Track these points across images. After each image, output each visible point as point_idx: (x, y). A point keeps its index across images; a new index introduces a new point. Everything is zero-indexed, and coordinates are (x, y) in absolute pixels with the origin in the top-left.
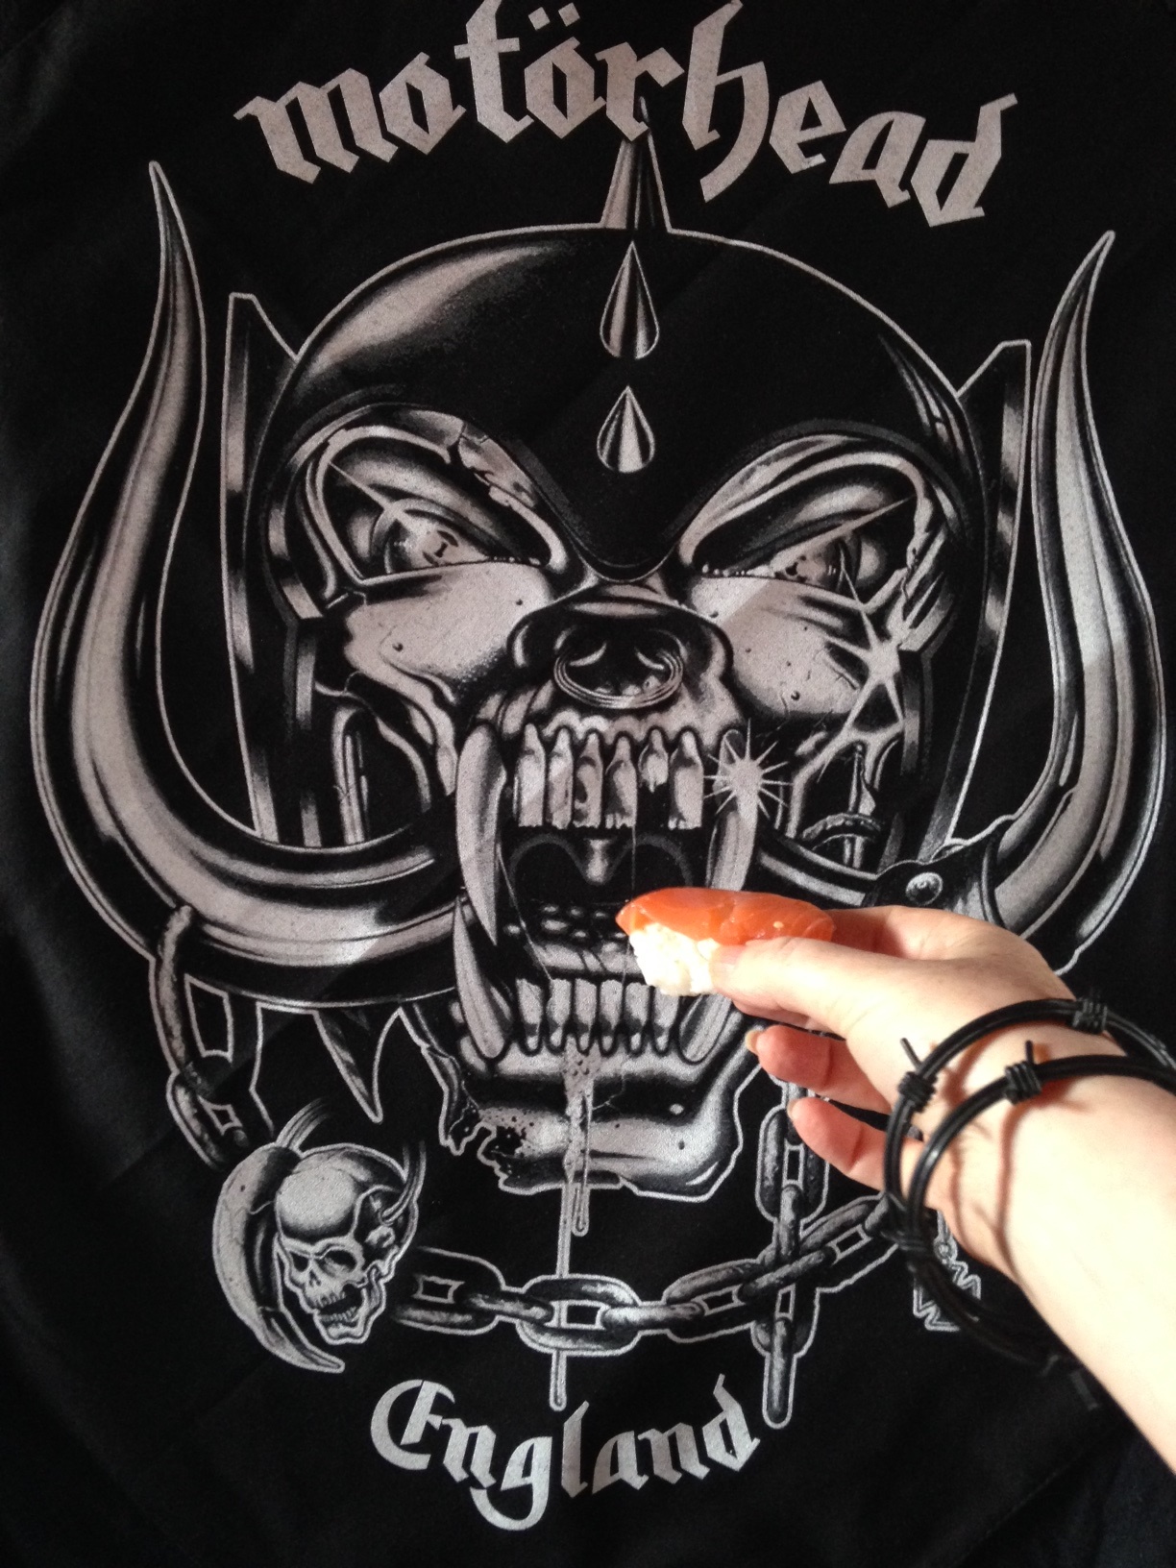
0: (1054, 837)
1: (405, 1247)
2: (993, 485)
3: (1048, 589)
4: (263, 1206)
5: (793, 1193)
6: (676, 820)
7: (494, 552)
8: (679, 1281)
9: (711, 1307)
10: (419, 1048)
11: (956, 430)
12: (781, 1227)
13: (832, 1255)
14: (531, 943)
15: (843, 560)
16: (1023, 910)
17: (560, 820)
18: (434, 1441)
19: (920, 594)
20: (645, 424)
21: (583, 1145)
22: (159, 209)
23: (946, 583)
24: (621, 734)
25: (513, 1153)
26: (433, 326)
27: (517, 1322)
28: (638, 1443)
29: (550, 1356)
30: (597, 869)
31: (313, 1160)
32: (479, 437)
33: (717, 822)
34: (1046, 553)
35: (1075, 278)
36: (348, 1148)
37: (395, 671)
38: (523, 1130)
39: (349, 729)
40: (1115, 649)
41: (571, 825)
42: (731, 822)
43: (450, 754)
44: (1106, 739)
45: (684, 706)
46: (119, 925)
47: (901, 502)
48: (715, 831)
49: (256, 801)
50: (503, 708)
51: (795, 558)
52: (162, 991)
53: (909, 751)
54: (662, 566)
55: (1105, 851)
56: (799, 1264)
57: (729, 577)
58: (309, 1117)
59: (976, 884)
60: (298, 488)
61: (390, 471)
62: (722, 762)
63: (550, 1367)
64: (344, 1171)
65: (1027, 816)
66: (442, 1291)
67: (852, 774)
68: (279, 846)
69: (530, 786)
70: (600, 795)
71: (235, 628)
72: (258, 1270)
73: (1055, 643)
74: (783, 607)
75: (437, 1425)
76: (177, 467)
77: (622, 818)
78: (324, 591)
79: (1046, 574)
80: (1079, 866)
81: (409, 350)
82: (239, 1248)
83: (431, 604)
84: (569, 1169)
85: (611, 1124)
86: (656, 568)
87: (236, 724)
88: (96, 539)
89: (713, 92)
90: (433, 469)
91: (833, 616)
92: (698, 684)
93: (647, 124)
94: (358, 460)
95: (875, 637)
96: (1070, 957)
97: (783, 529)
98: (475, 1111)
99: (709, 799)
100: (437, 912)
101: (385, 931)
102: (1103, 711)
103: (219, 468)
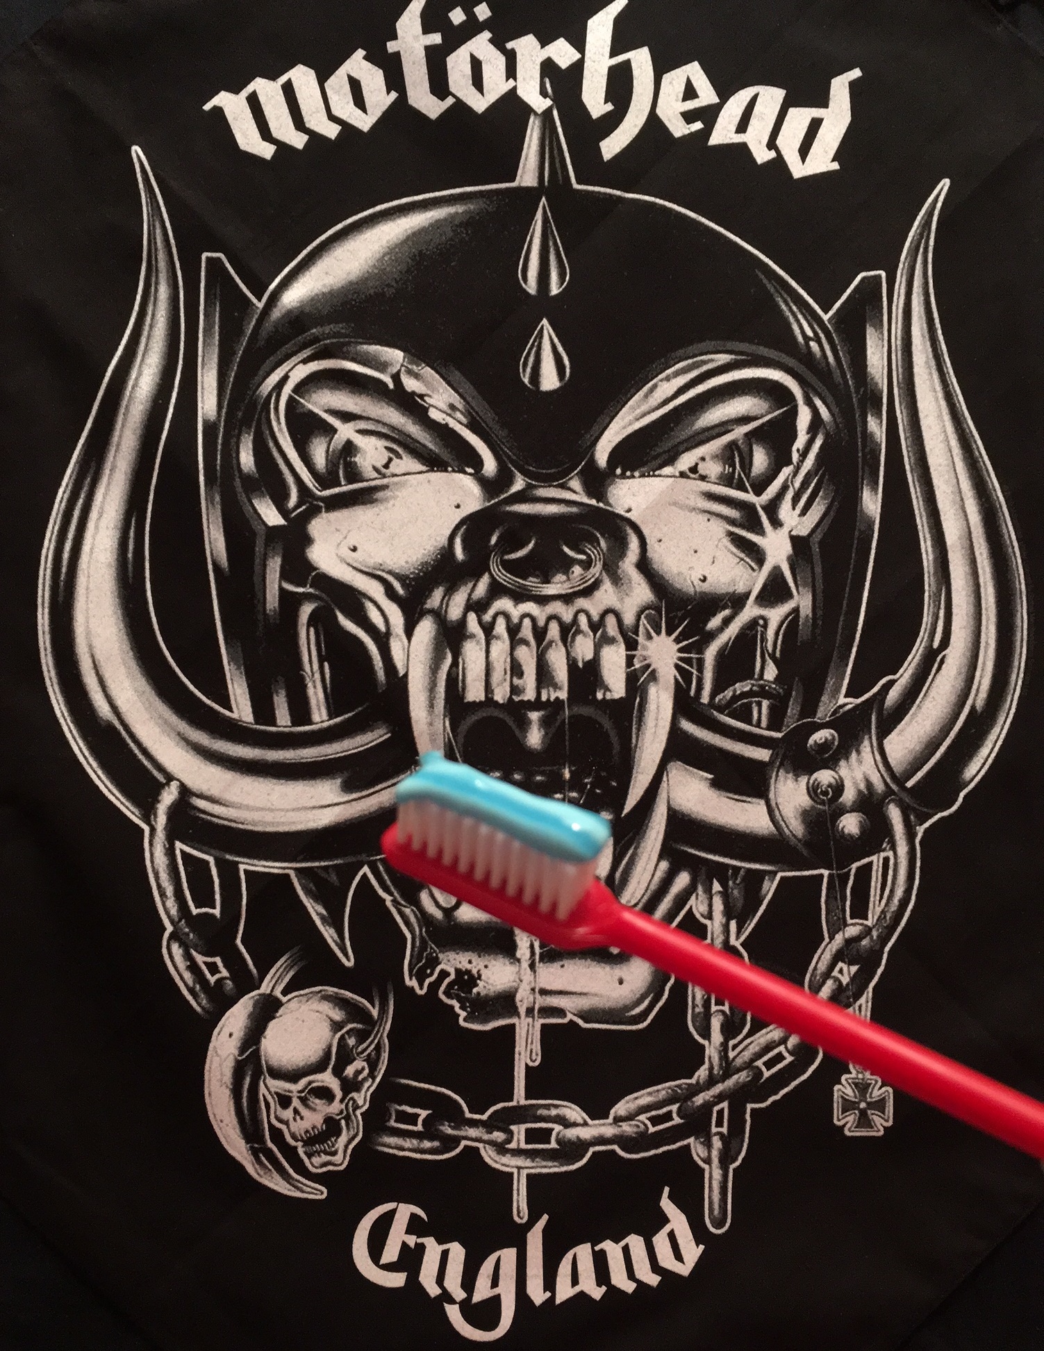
0: (933, 693)
1: (378, 1080)
2: (861, 392)
3: (913, 480)
4: (251, 1050)
5: (721, 1017)
6: (602, 691)
7: (434, 463)
8: (623, 1101)
9: (653, 1126)
10: (384, 900)
11: (826, 347)
12: (712, 1050)
13: (761, 1073)
15: (737, 460)
16: (910, 758)
17: (501, 695)
18: (410, 1260)
19: (805, 486)
20: (560, 349)
21: (533, 985)
22: (141, 186)
23: (826, 477)
24: (551, 618)
25: (471, 992)
26: (376, 274)
27: (480, 1145)
28: (593, 1251)
29: (511, 1174)
30: (535, 738)
31: (293, 1004)
32: (417, 366)
33: (639, 692)
34: (909, 449)
35: (919, 218)
36: (324, 990)
37: (351, 569)
38: (479, 971)
39: (313, 620)
40: (972, 529)
41: (510, 699)
42: (653, 690)
43: (401, 640)
44: (971, 606)
45: (606, 591)
46: (117, 798)
47: (785, 409)
48: (637, 700)
49: (233, 687)
50: (447, 598)
51: (695, 460)
52: (156, 857)
53: (802, 624)
54: (581, 470)
55: (980, 704)
56: (730, 1083)
57: (640, 477)
58: (288, 964)
59: (866, 737)
60: (264, 414)
61: (341, 397)
62: (641, 639)
63: (512, 1184)
64: (321, 1013)
65: (907, 675)
66: (413, 1119)
67: (756, 645)
68: (255, 726)
69: (473, 665)
70: (535, 672)
71: (212, 537)
72: (246, 1112)
73: (923, 526)
74: (687, 502)
75: (412, 1245)
76: (160, 402)
77: (555, 691)
78: (288, 502)
79: (911, 467)
80: (957, 719)
81: (356, 295)
82: (228, 1092)
83: (381, 510)
84: (521, 1006)
85: (557, 965)
86: (576, 472)
87: (215, 620)
88: (93, 464)
89: (606, 72)
90: (379, 394)
91: (732, 508)
92: (616, 573)
93: (551, 100)
94: (314, 389)
95: (769, 525)
96: (956, 800)
97: (682, 435)
98: (434, 955)
99: (631, 671)
100: (395, 780)
101: (350, 798)
102: (966, 582)
103: (196, 401)
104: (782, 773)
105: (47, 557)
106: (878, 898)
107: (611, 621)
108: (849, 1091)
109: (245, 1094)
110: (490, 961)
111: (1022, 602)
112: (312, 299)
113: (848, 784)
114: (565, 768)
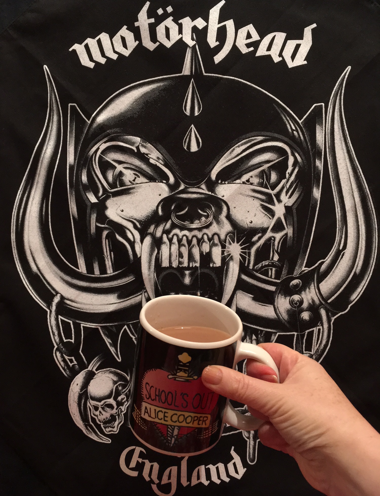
0: (339, 267)
1: (129, 403)
2: (314, 151)
3: (334, 184)
4: (84, 390)
6: (212, 264)
7: (151, 179)
10: (132, 338)
11: (300, 133)
15: (265, 177)
16: (330, 291)
17: (175, 265)
19: (291, 187)
20: (198, 136)
22: (47, 80)
23: (299, 183)
24: (193, 236)
26: (131, 109)
28: (205, 468)
30: (187, 280)
31: (99, 374)
32: (146, 143)
33: (226, 264)
34: (332, 172)
35: (338, 82)
37: (121, 218)
39: (107, 237)
40: (356, 204)
41: (178, 266)
42: (231, 263)
43: (139, 244)
45: (214, 226)
46: (38, 300)
47: (284, 157)
48: (225, 267)
49: (79, 260)
50: (155, 229)
51: (249, 177)
52: (52, 321)
53: (289, 239)
54: (206, 181)
55: (358, 271)
57: (227, 184)
58: (98, 360)
59: (313, 283)
60: (90, 162)
61: (118, 155)
62: (227, 244)
64: (109, 378)
65: (329, 260)
67: (271, 247)
68: (87, 275)
69: (165, 253)
70: (187, 256)
71: (72, 207)
72: (83, 412)
73: (337, 202)
74: (246, 193)
75: (140, 462)
76: (54, 158)
77: (195, 263)
78: (99, 194)
79: (333, 179)
80: (349, 277)
81: (123, 118)
82: (76, 404)
83: (132, 197)
86: (203, 182)
87: (73, 236)
88: (31, 181)
89: (217, 30)
90: (131, 154)
91: (263, 195)
92: (218, 219)
93: (196, 41)
94: (108, 153)
95: (277, 202)
96: (347, 308)
97: (244, 168)
99: (223, 257)
100: (137, 295)
101: (120, 301)
102: (354, 224)
103: (67, 158)
104: (280, 295)
105: (14, 215)
106: (316, 344)
107: (216, 237)
109: (82, 405)
111: (376, 232)
112: (108, 119)
113: (305, 300)
114: (198, 292)
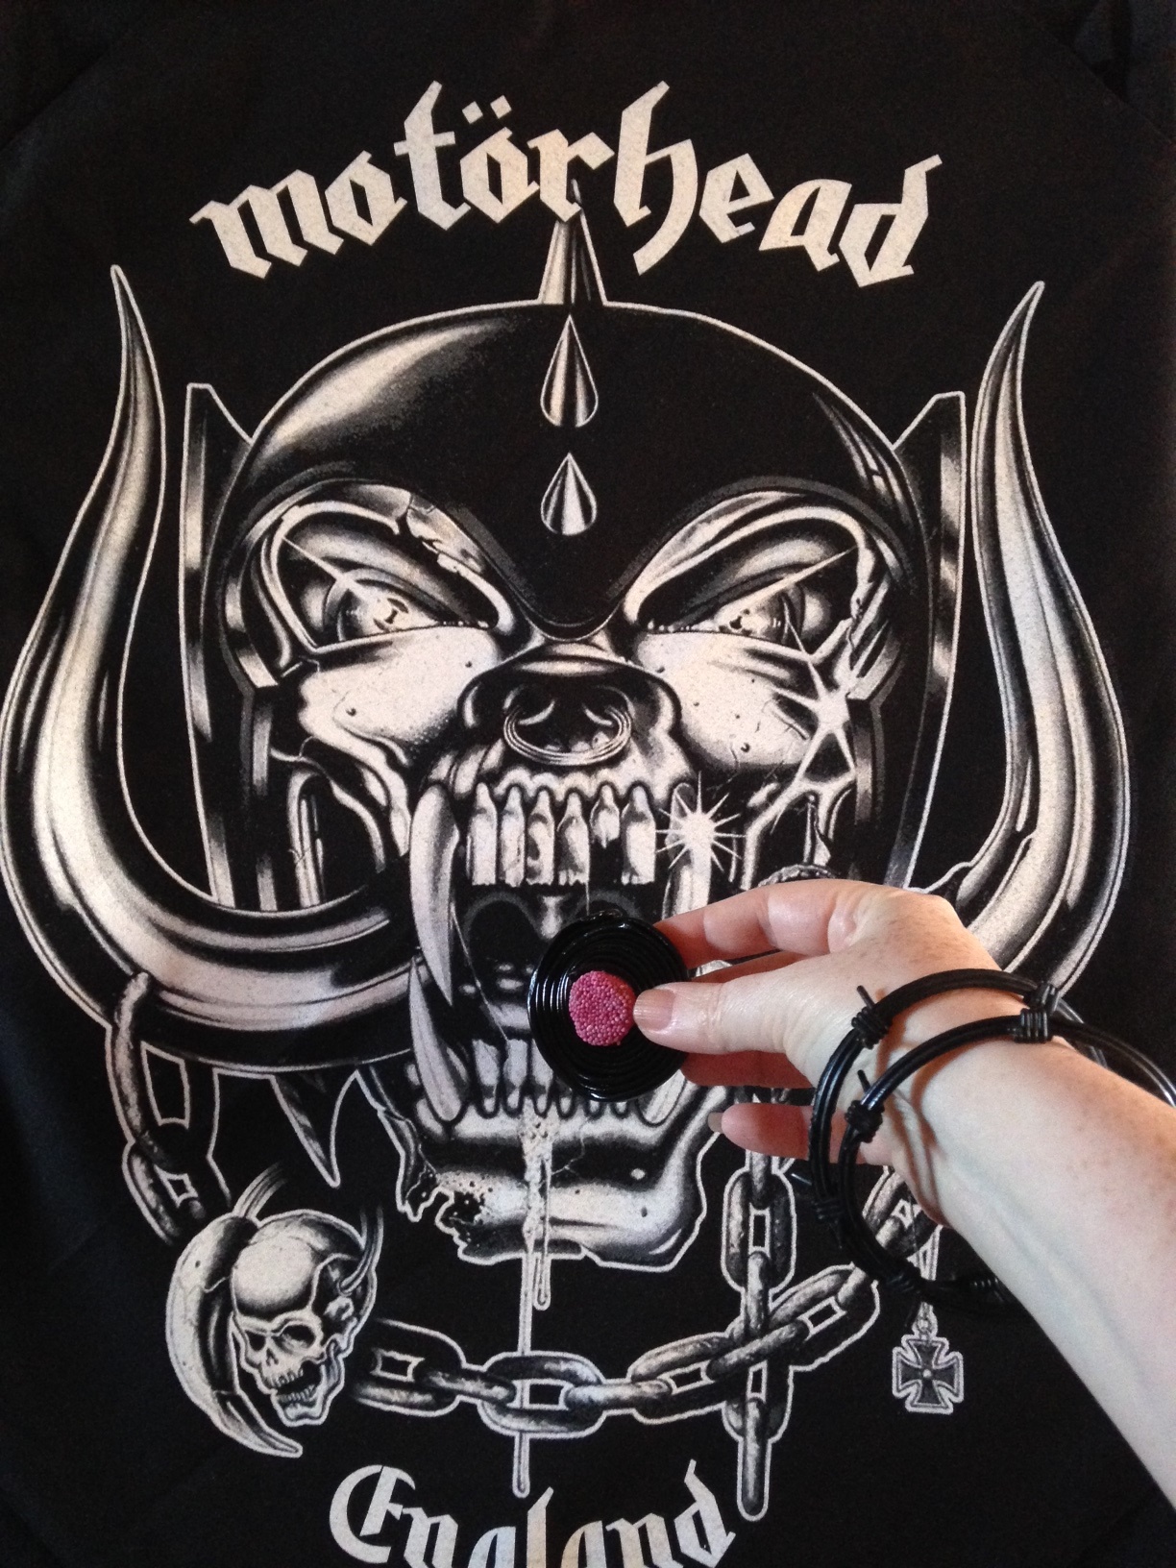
0: (1015, 884)
1: (364, 1320)
2: (934, 533)
3: (995, 633)
4: (220, 1282)
5: (760, 1260)
6: (628, 875)
7: (443, 616)
8: (643, 1358)
9: (678, 1386)
10: (376, 1111)
11: (893, 482)
12: (749, 1298)
13: (804, 1329)
14: (487, 1003)
15: (787, 613)
18: (395, 1532)
19: (866, 643)
20: (586, 486)
21: (543, 1212)
22: (120, 308)
23: (891, 632)
24: (571, 791)
25: (472, 1220)
26: (380, 405)
27: (478, 1402)
28: (605, 1532)
29: (513, 1438)
30: (551, 926)
31: (270, 1230)
32: (426, 508)
33: (670, 876)
34: (990, 598)
35: (1006, 328)
36: (307, 1214)
37: (348, 735)
38: (482, 1195)
39: (306, 792)
40: (1065, 691)
41: (524, 882)
42: (685, 875)
43: (403, 815)
44: (1063, 782)
45: (634, 761)
46: (76, 993)
47: (843, 554)
48: (669, 885)
49: (213, 866)
50: (454, 768)
51: (739, 613)
52: (119, 1059)
53: (862, 801)
54: (608, 624)
55: (1072, 898)
56: (769, 1339)
57: (674, 632)
58: (266, 1184)
60: (253, 562)
61: (343, 544)
62: (674, 816)
63: (513, 1450)
64: (302, 1240)
65: (986, 862)
66: (401, 1368)
67: (806, 825)
68: (236, 911)
69: (483, 844)
70: (553, 852)
71: (193, 698)
72: (212, 1352)
73: (1006, 688)
74: (729, 661)
75: (398, 1516)
76: (137, 548)
77: (575, 874)
78: (280, 660)
79: (993, 619)
80: (1045, 915)
81: (358, 429)
82: (192, 1330)
83: (383, 669)
84: (529, 1237)
85: (571, 1190)
86: (602, 626)
87: (193, 790)
88: (62, 618)
89: (643, 171)
90: (382, 540)
91: (780, 667)
92: (647, 739)
93: (580, 205)
94: (309, 534)
95: (823, 687)
97: (726, 585)
98: (431, 1175)
99: (661, 853)
100: (392, 973)
101: (341, 994)
102: (1058, 754)
103: (178, 547)
105: (8, 722)
108: (910, 1355)
109: (212, 1333)
110: (494, 1184)
111: (1124, 778)
112: (310, 434)
